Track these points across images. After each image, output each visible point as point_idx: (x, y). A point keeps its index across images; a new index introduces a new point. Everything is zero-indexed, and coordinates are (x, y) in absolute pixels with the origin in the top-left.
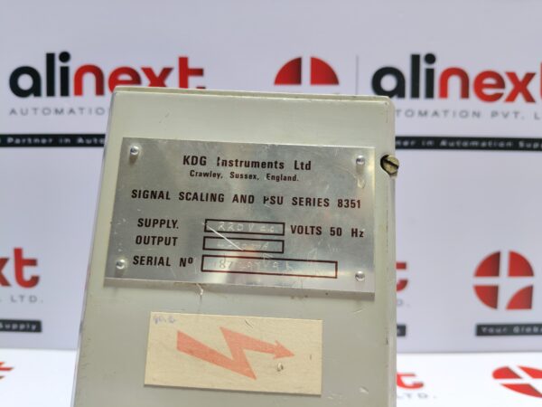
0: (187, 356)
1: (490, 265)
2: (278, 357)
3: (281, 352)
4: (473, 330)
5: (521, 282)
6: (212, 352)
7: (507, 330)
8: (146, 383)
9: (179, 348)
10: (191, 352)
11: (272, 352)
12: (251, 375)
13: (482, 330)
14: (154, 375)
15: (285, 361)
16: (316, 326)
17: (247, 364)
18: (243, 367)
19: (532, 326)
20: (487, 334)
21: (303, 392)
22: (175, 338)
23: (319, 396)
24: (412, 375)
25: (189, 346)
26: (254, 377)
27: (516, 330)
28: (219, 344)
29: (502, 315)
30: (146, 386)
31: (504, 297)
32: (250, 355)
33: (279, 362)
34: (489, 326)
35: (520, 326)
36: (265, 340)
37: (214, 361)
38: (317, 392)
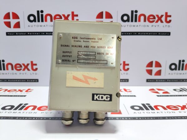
0: (75, 80)
2: (95, 80)
3: (95, 79)
4: (146, 80)
5: (158, 69)
6: (81, 79)
7: (154, 81)
9: (73, 79)
10: (76, 80)
11: (93, 79)
13: (148, 81)
14: (68, 84)
15: (96, 81)
16: (103, 74)
17: (88, 82)
18: (87, 82)
19: (161, 80)
20: (149, 82)
22: (72, 77)
23: (103, 88)
24: (129, 90)
25: (75, 78)
26: (89, 84)
29: (153, 77)
30: (66, 87)
31: (154, 72)
33: (95, 81)
34: (150, 80)
35: (158, 80)
36: (92, 77)
37: (81, 81)
38: (103, 87)
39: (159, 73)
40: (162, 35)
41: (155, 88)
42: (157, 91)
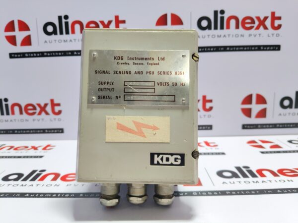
1: (248, 100)
2: (154, 130)
3: (155, 128)
4: (241, 127)
5: (262, 107)
6: (130, 129)
7: (255, 126)
8: (106, 141)
9: (117, 128)
10: (122, 130)
11: (152, 128)
12: (144, 136)
13: (245, 127)
15: (157, 131)
16: (168, 119)
17: (143, 133)
18: (141, 134)
19: (266, 125)
20: (247, 128)
21: (163, 142)
22: (116, 125)
23: (169, 143)
24: (214, 143)
25: (121, 127)
27: (259, 126)
28: (132, 126)
29: (253, 120)
30: (106, 142)
31: (254, 113)
32: (144, 130)
34: (247, 125)
35: (261, 125)
36: (149, 124)
37: (131, 132)
38: (169, 142)
39: (262, 114)
40: (266, 50)
41: (256, 139)
42: (260, 144)
